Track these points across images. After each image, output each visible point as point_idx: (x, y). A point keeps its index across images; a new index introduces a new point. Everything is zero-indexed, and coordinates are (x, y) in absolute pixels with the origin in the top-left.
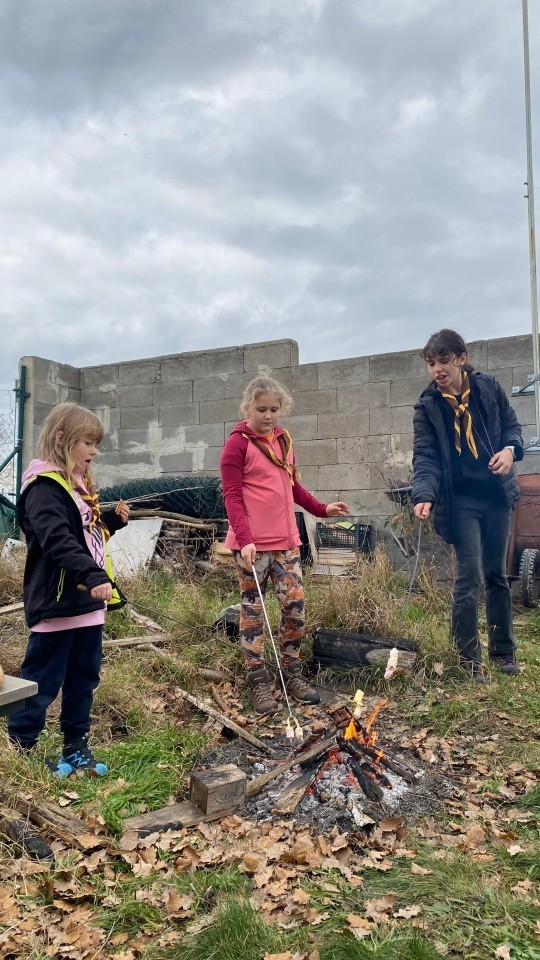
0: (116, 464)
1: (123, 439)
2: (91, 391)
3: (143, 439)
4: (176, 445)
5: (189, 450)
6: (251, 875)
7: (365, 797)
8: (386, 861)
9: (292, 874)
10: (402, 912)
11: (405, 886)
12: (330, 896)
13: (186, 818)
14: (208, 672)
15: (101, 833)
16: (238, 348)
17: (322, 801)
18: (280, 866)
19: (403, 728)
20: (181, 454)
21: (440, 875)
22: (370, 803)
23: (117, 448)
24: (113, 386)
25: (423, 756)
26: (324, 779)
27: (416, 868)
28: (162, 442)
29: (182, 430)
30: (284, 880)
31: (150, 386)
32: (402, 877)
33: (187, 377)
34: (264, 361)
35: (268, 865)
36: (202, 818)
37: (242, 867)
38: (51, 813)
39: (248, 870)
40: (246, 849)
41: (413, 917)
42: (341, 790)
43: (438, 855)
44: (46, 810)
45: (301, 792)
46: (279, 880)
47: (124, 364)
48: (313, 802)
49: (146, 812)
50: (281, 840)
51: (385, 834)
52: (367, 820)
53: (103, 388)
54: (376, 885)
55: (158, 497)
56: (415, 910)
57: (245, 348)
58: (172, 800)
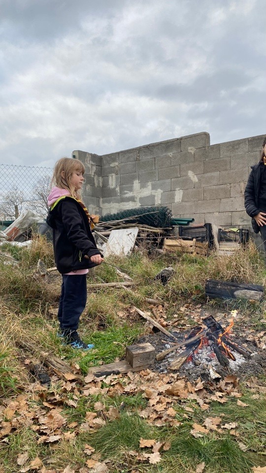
0: (119, 203)
1: (122, 190)
2: (106, 167)
3: (131, 190)
4: (147, 192)
5: (153, 194)
6: (148, 399)
7: (219, 364)
8: (224, 398)
9: (170, 400)
10: (227, 426)
11: (232, 412)
12: (188, 414)
13: (122, 369)
14: (150, 300)
15: (77, 373)
16: (178, 139)
17: (196, 365)
18: (164, 396)
19: (251, 331)
20: (149, 196)
21: (253, 407)
22: (222, 367)
23: (119, 194)
24: (117, 164)
25: (259, 346)
26: (198, 353)
27: (239, 403)
28: (140, 191)
29: (150, 184)
30: (165, 403)
31: (134, 163)
32: (231, 407)
33: (152, 157)
34: (191, 145)
35: (158, 395)
36: (131, 369)
37: (144, 395)
38: (55, 362)
39: (147, 397)
40: (149, 386)
41: (232, 429)
42: (207, 359)
43: (255, 397)
44: (53, 360)
45: (184, 359)
46: (162, 403)
47: (122, 152)
48: (191, 365)
49: (103, 365)
50: (168, 383)
51: (227, 384)
52: (217, 376)
53: (112, 165)
54: (216, 410)
55: (137, 217)
56: (234, 425)
57: (181, 139)
58: (117, 360)
